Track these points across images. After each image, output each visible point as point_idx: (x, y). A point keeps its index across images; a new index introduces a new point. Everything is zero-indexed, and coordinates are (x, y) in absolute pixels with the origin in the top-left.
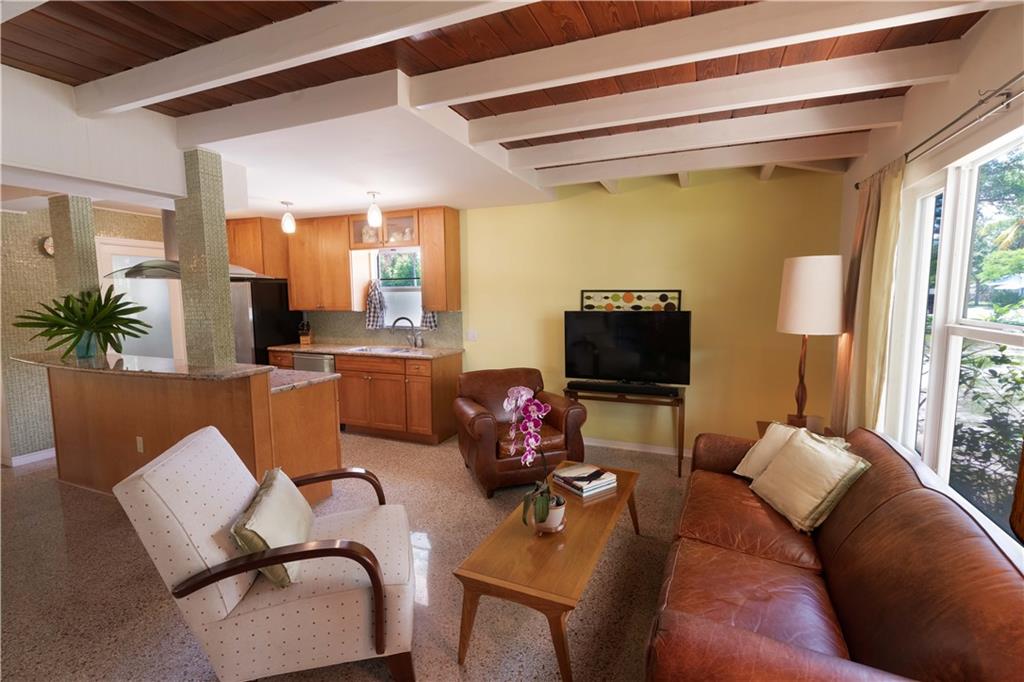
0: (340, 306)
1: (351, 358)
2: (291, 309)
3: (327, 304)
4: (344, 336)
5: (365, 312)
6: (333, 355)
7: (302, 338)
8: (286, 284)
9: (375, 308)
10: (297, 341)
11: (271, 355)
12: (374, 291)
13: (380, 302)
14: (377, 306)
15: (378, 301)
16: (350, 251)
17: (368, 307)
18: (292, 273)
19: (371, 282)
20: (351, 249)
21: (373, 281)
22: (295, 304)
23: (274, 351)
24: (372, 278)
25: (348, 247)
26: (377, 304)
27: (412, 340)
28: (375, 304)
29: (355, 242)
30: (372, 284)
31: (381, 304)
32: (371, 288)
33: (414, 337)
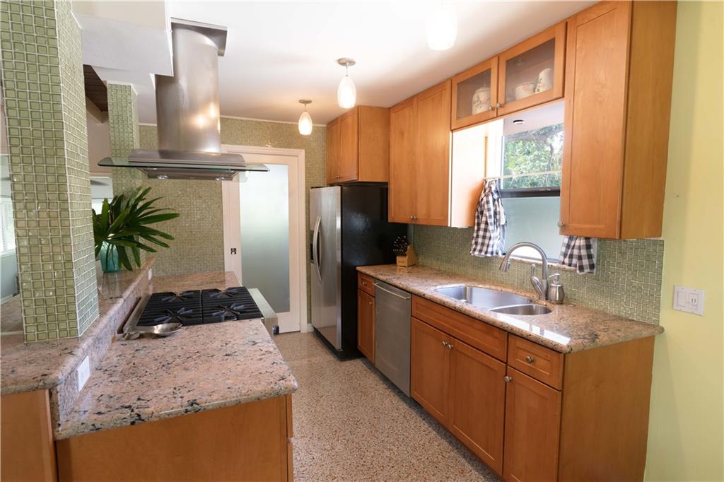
0: (435, 219)
2: (389, 221)
6: (411, 293)
7: (399, 259)
8: (387, 189)
11: (358, 276)
12: (487, 196)
13: (495, 213)
14: (489, 221)
15: (492, 213)
16: (451, 133)
17: (476, 222)
18: (392, 176)
19: (486, 182)
20: (452, 131)
21: (488, 181)
22: (393, 215)
23: (361, 273)
24: (488, 176)
25: (449, 128)
26: (490, 217)
27: (541, 286)
28: (486, 217)
29: (458, 118)
30: (487, 186)
31: (498, 217)
32: (485, 191)
33: (544, 281)
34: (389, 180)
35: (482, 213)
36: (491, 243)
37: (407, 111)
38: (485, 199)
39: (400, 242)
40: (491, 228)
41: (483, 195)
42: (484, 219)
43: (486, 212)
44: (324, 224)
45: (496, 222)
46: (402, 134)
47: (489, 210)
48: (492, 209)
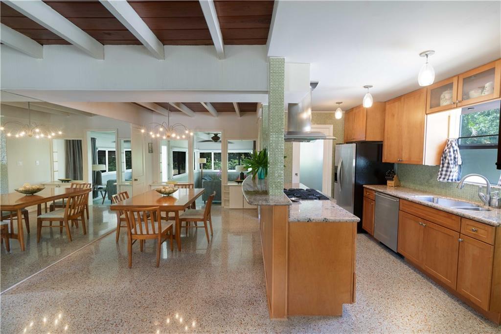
0: (414, 160)
1: (411, 204)
2: (383, 162)
3: (405, 158)
4: (421, 184)
5: (438, 166)
6: (399, 198)
7: (388, 182)
8: (382, 144)
9: (449, 163)
10: (385, 183)
11: (364, 190)
12: (449, 148)
13: (455, 158)
14: (450, 162)
15: (453, 158)
16: (426, 115)
17: (441, 162)
18: (386, 137)
19: (449, 141)
20: (427, 114)
21: (450, 140)
22: (386, 158)
23: (366, 188)
24: (450, 137)
25: (424, 113)
26: (451, 160)
27: (486, 199)
28: (449, 160)
29: (431, 108)
30: (449, 143)
31: (456, 160)
32: (448, 146)
33: (488, 196)
34: (384, 140)
35: (445, 158)
36: (452, 174)
37: (397, 104)
38: (448, 150)
39: (390, 173)
40: (451, 166)
41: (446, 148)
42: (447, 161)
43: (448, 157)
44: (344, 163)
45: (455, 163)
46: (393, 116)
47: (450, 156)
48: (453, 156)
